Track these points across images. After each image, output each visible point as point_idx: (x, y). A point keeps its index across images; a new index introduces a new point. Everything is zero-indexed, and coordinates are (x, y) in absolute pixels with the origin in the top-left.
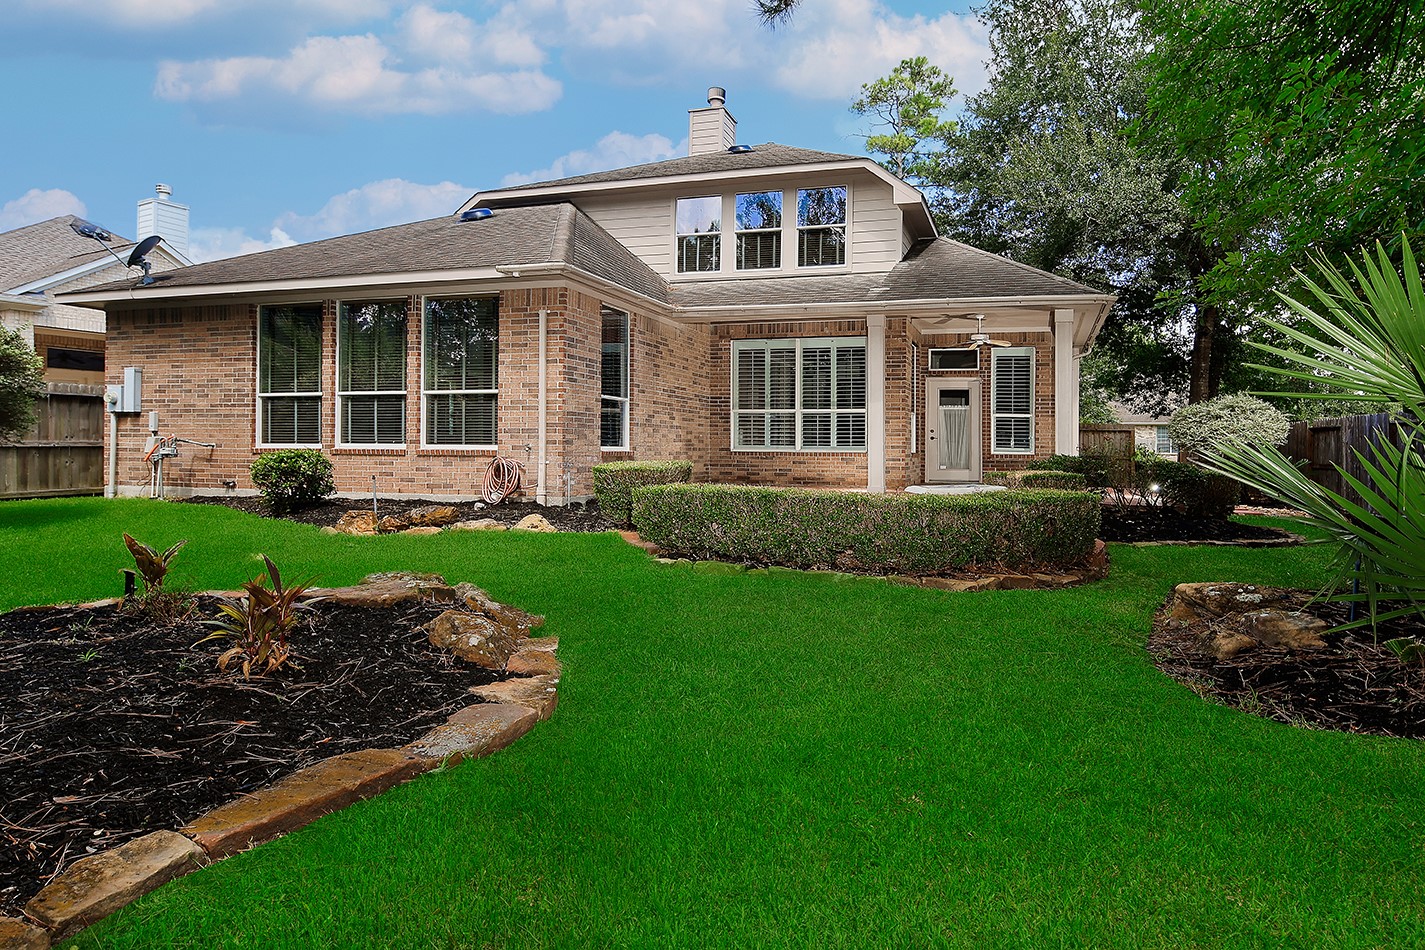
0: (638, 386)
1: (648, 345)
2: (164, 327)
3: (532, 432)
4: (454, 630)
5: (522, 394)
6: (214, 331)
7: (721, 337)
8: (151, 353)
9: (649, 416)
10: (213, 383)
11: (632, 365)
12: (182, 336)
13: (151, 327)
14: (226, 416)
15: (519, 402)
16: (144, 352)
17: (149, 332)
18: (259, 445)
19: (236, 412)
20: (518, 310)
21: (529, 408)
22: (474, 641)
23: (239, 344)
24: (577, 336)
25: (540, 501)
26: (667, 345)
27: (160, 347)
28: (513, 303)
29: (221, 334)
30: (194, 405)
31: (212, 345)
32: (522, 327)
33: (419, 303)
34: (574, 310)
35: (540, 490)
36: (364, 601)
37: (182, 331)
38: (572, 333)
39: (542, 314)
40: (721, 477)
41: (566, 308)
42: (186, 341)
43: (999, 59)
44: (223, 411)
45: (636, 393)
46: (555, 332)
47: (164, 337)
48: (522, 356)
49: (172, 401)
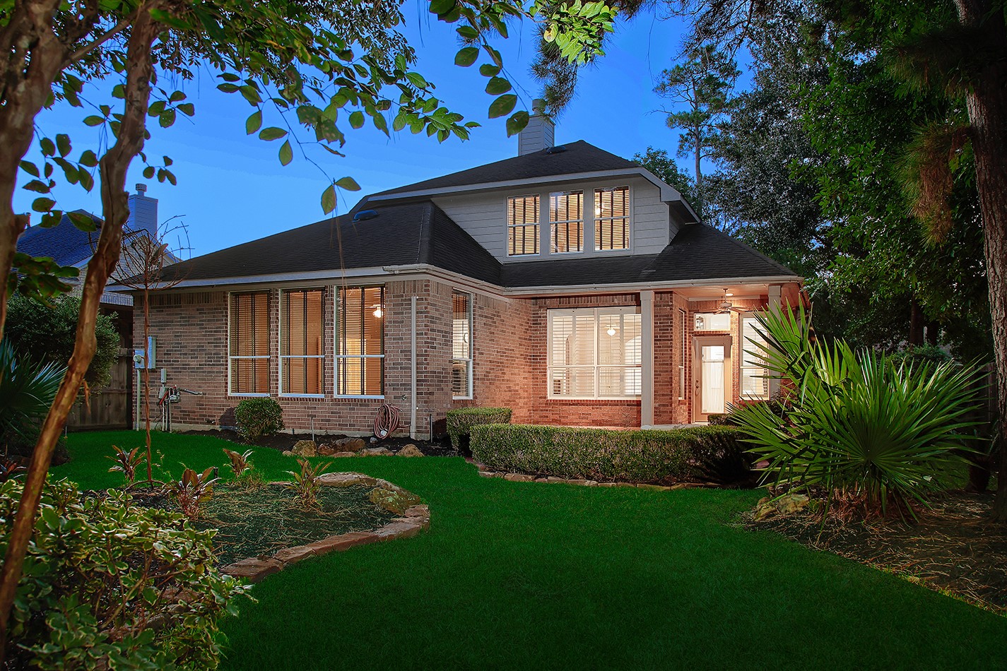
0: (478, 349)
1: (486, 317)
2: (170, 307)
3: (407, 386)
4: (381, 495)
5: (400, 358)
6: (200, 311)
7: (540, 307)
8: (162, 325)
9: (487, 372)
10: (201, 348)
11: (474, 334)
12: (181, 314)
13: (161, 308)
14: (209, 372)
15: (398, 364)
16: (157, 326)
17: (160, 311)
18: (230, 394)
19: (215, 370)
20: (398, 296)
21: (405, 368)
22: (391, 500)
23: (217, 320)
24: (437, 314)
25: (413, 437)
26: (500, 316)
27: (168, 322)
28: (394, 291)
29: (205, 313)
30: (189, 365)
31: (200, 321)
32: (399, 309)
33: (332, 291)
34: (434, 296)
35: (413, 429)
36: (335, 483)
37: (181, 310)
38: (433, 312)
39: (414, 299)
40: (540, 419)
41: (429, 295)
42: (183, 318)
43: (759, 62)
44: (207, 369)
45: (477, 355)
46: (421, 313)
47: (170, 314)
48: (400, 330)
49: (175, 361)
